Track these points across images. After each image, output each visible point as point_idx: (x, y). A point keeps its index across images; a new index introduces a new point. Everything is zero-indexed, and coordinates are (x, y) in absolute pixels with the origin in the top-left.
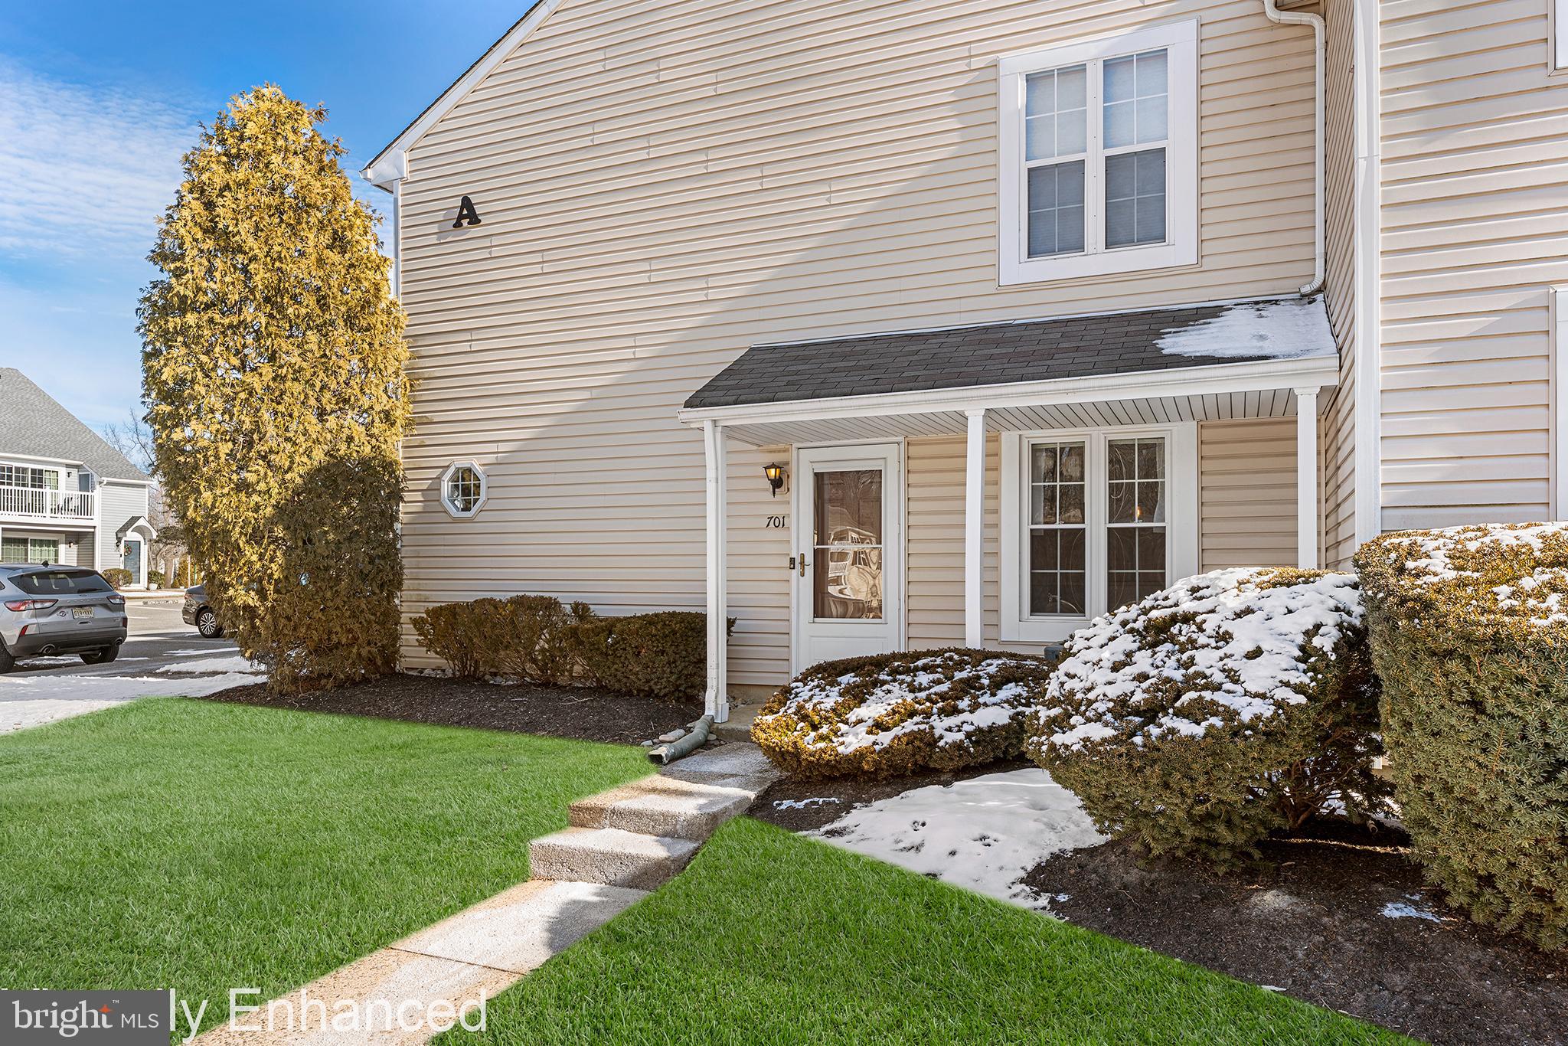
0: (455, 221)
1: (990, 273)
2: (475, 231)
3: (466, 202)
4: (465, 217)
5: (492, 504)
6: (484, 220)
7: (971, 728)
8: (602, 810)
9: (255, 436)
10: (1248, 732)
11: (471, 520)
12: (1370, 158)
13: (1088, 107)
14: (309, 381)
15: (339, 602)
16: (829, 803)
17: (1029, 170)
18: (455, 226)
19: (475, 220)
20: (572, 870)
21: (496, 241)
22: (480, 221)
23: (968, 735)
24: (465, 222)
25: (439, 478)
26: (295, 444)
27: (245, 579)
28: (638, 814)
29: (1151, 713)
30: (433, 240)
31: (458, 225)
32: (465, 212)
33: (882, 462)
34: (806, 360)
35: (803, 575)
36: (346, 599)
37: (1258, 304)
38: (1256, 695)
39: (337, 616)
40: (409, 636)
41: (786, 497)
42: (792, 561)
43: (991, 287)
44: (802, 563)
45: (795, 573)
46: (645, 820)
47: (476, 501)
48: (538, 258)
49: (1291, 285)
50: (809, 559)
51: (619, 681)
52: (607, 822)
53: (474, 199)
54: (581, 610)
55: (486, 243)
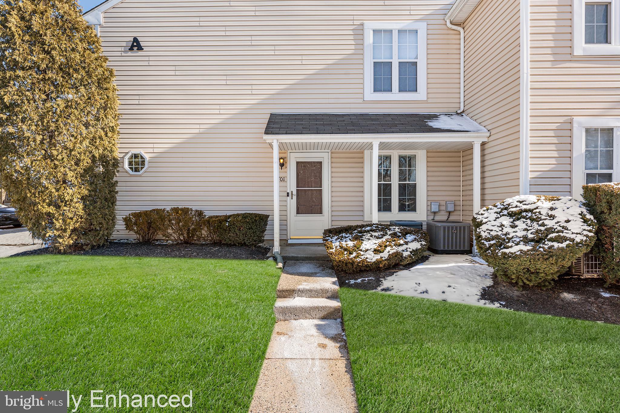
0: (130, 47)
1: (361, 96)
2: (140, 53)
3: (135, 40)
4: (135, 46)
5: (150, 170)
6: (144, 48)
7: (411, 250)
8: (294, 290)
9: (56, 133)
10: (580, 245)
11: (140, 176)
12: (527, 73)
13: (393, 44)
14: (82, 109)
15: (96, 211)
16: (371, 280)
17: (374, 62)
18: (130, 49)
19: (140, 48)
20: (296, 315)
21: (151, 58)
22: (143, 49)
23: (411, 252)
24: (136, 48)
25: (123, 157)
26: (76, 138)
27: (47, 201)
28: (310, 291)
29: (539, 241)
30: (119, 54)
31: (131, 49)
32: (135, 44)
33: (322, 159)
34: (302, 120)
35: (292, 199)
36: (99, 210)
37: (449, 115)
38: (577, 234)
39: (95, 217)
40: (120, 225)
41: (285, 170)
42: (288, 193)
43: (361, 101)
44: (292, 194)
45: (289, 198)
46: (314, 293)
47: (142, 168)
48: (173, 68)
49: (455, 110)
50: (295, 193)
51: (230, 240)
52: (296, 295)
53: (140, 39)
54: (200, 213)
55: (147, 59)
